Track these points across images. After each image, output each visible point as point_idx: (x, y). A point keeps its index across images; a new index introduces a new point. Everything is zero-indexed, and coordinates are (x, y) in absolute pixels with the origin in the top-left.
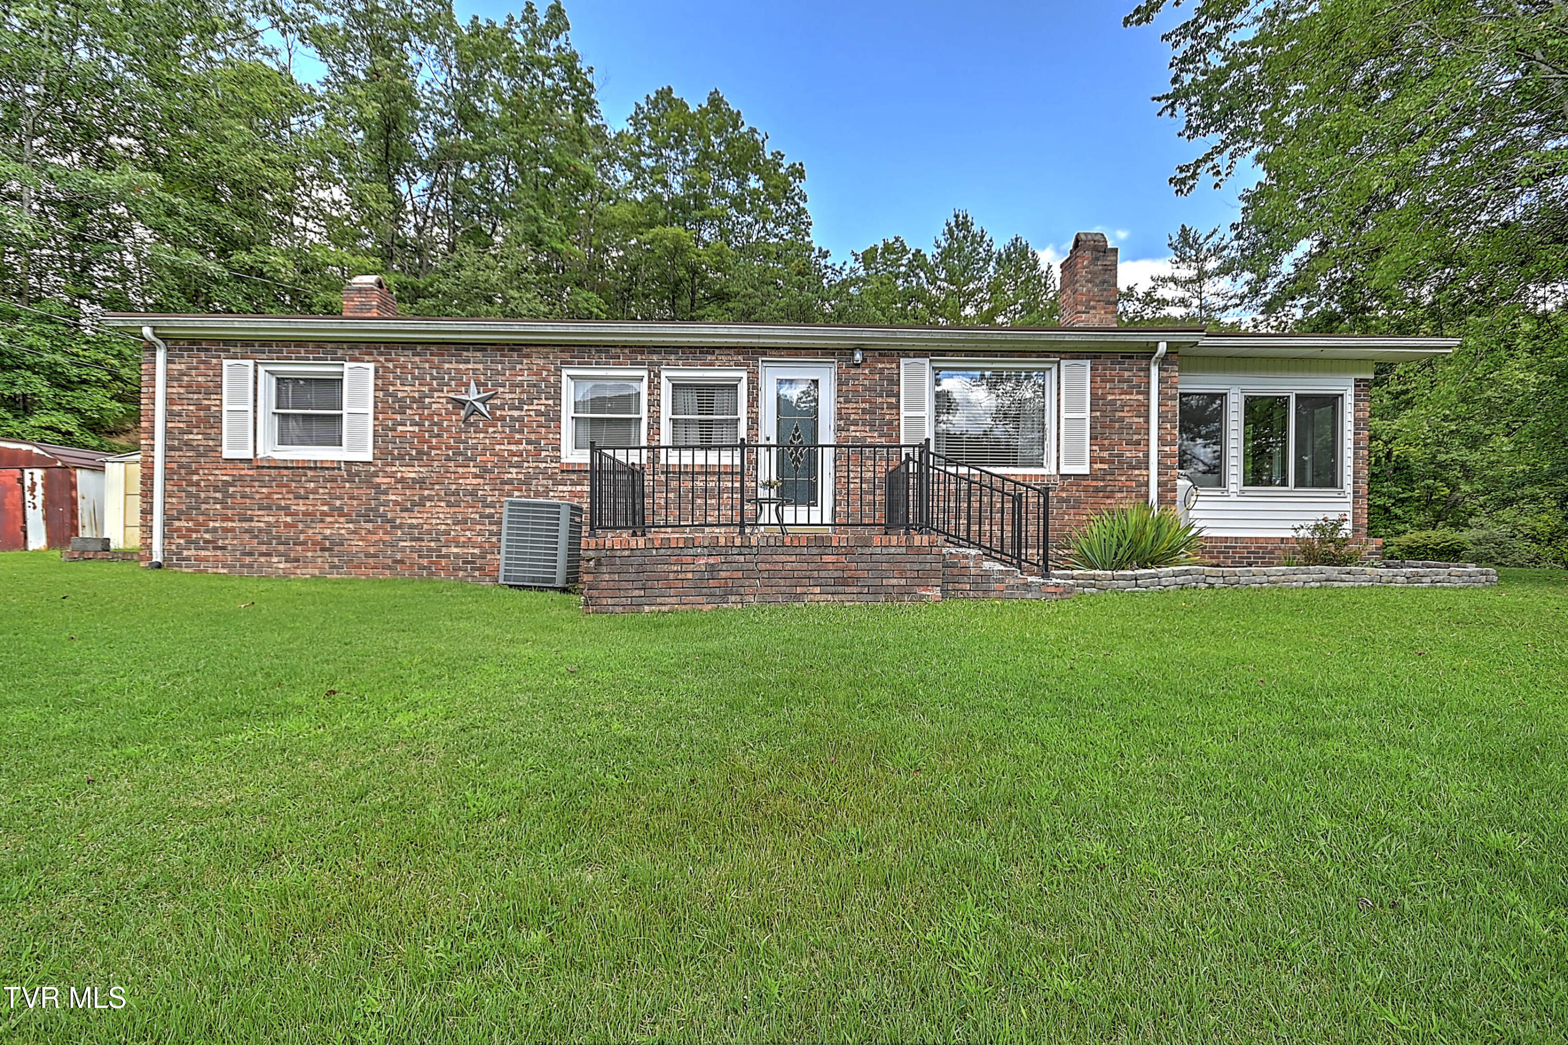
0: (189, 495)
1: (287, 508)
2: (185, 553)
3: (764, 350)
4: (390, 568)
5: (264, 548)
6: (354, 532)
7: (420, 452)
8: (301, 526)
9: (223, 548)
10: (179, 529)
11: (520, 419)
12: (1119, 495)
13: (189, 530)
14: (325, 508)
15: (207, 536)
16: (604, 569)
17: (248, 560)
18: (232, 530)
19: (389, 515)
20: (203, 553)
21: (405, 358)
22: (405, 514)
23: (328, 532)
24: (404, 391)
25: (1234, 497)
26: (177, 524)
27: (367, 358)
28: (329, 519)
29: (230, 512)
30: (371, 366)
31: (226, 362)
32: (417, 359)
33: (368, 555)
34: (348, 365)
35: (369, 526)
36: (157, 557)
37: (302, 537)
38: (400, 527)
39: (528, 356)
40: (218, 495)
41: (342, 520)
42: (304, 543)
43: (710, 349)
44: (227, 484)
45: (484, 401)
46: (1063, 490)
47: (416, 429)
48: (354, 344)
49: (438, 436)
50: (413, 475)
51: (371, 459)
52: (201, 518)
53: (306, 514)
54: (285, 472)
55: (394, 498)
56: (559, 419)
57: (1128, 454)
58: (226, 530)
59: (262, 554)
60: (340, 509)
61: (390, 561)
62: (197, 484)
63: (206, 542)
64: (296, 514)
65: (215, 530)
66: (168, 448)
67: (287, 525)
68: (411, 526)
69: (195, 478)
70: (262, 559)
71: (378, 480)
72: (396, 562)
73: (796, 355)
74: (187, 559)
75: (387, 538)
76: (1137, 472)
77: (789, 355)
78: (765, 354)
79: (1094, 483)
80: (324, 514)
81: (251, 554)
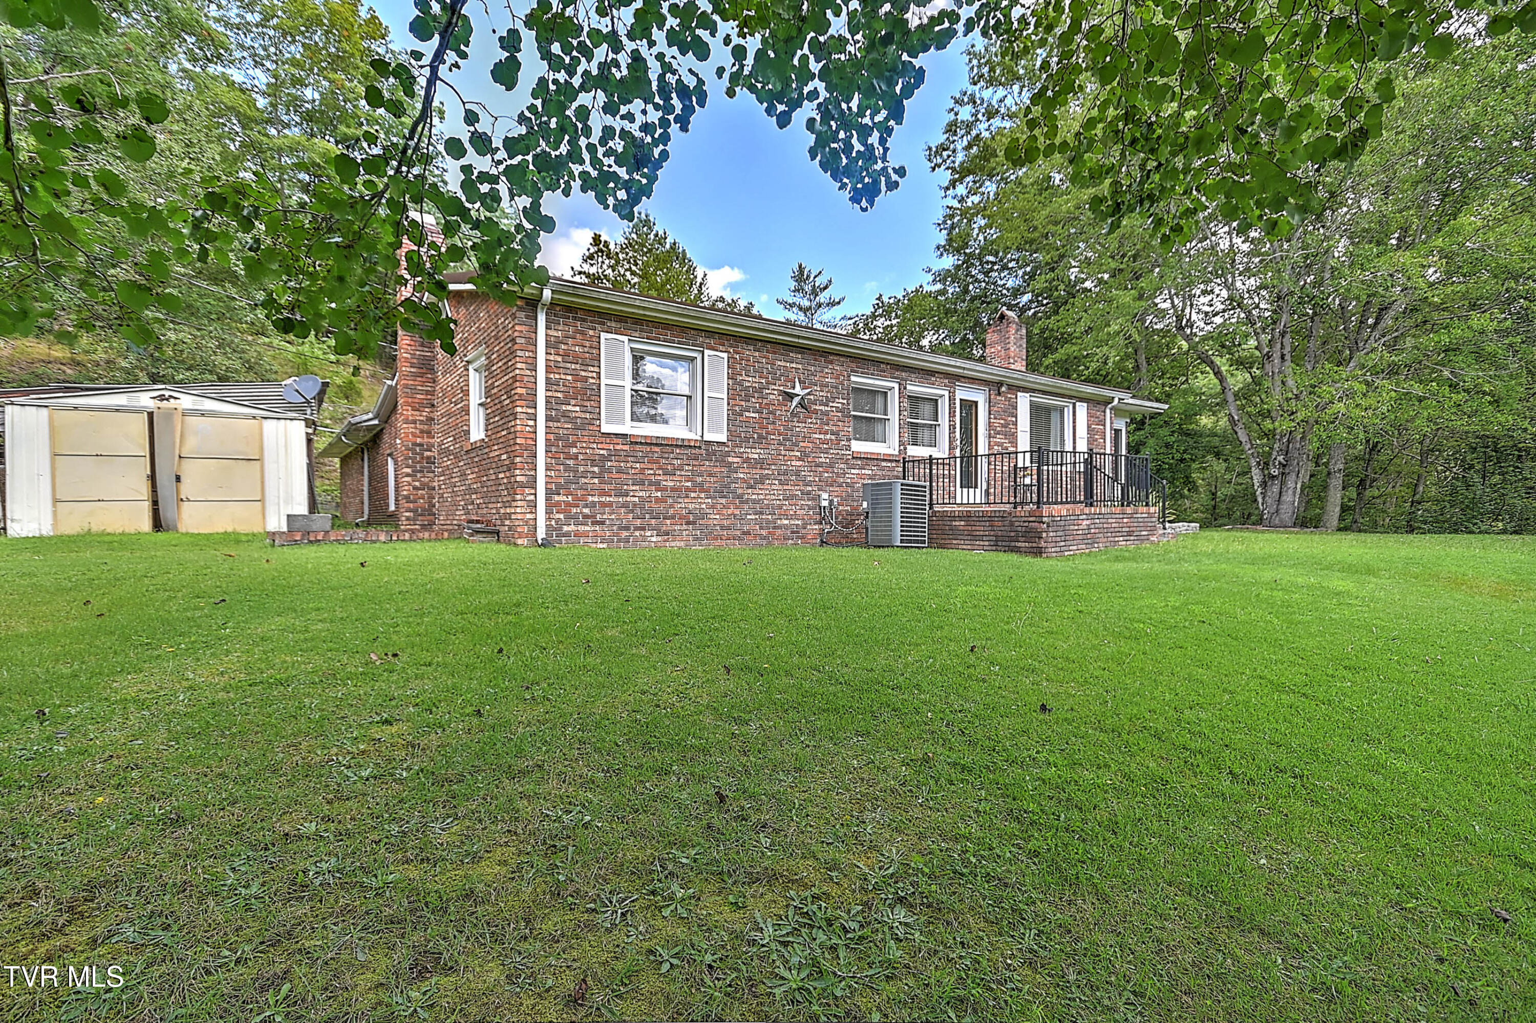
0: (567, 468)
1: (657, 483)
2: (566, 528)
3: (960, 378)
4: (740, 539)
5: (638, 522)
6: (713, 507)
7: (760, 437)
8: (670, 501)
9: (602, 523)
10: (558, 504)
11: (826, 413)
13: (568, 504)
14: (689, 484)
15: (586, 511)
17: (625, 534)
18: (610, 504)
19: (740, 491)
20: (581, 528)
21: (749, 352)
22: (750, 491)
23: (691, 506)
24: (750, 381)
26: (557, 498)
27: (721, 348)
28: (693, 495)
29: (606, 487)
30: (725, 355)
31: (604, 335)
32: (757, 354)
33: (723, 528)
34: (707, 352)
35: (723, 501)
36: (541, 534)
37: (671, 511)
38: (747, 501)
39: (831, 362)
40: (596, 469)
41: (703, 495)
42: (673, 517)
44: (604, 459)
45: (805, 396)
47: (756, 415)
48: (710, 333)
49: (774, 423)
50: (756, 456)
51: (725, 441)
52: (579, 493)
53: (673, 489)
54: (657, 449)
55: (742, 476)
56: (849, 416)
58: (604, 505)
59: (637, 529)
60: (701, 485)
61: (738, 533)
62: (576, 457)
63: (586, 516)
64: (665, 489)
65: (593, 505)
66: (548, 418)
67: (657, 500)
68: (755, 502)
69: (574, 450)
70: (637, 533)
71: (730, 459)
72: (744, 533)
73: (972, 383)
74: (567, 534)
75: (737, 512)
77: (969, 383)
78: (958, 380)
80: (688, 489)
81: (627, 528)
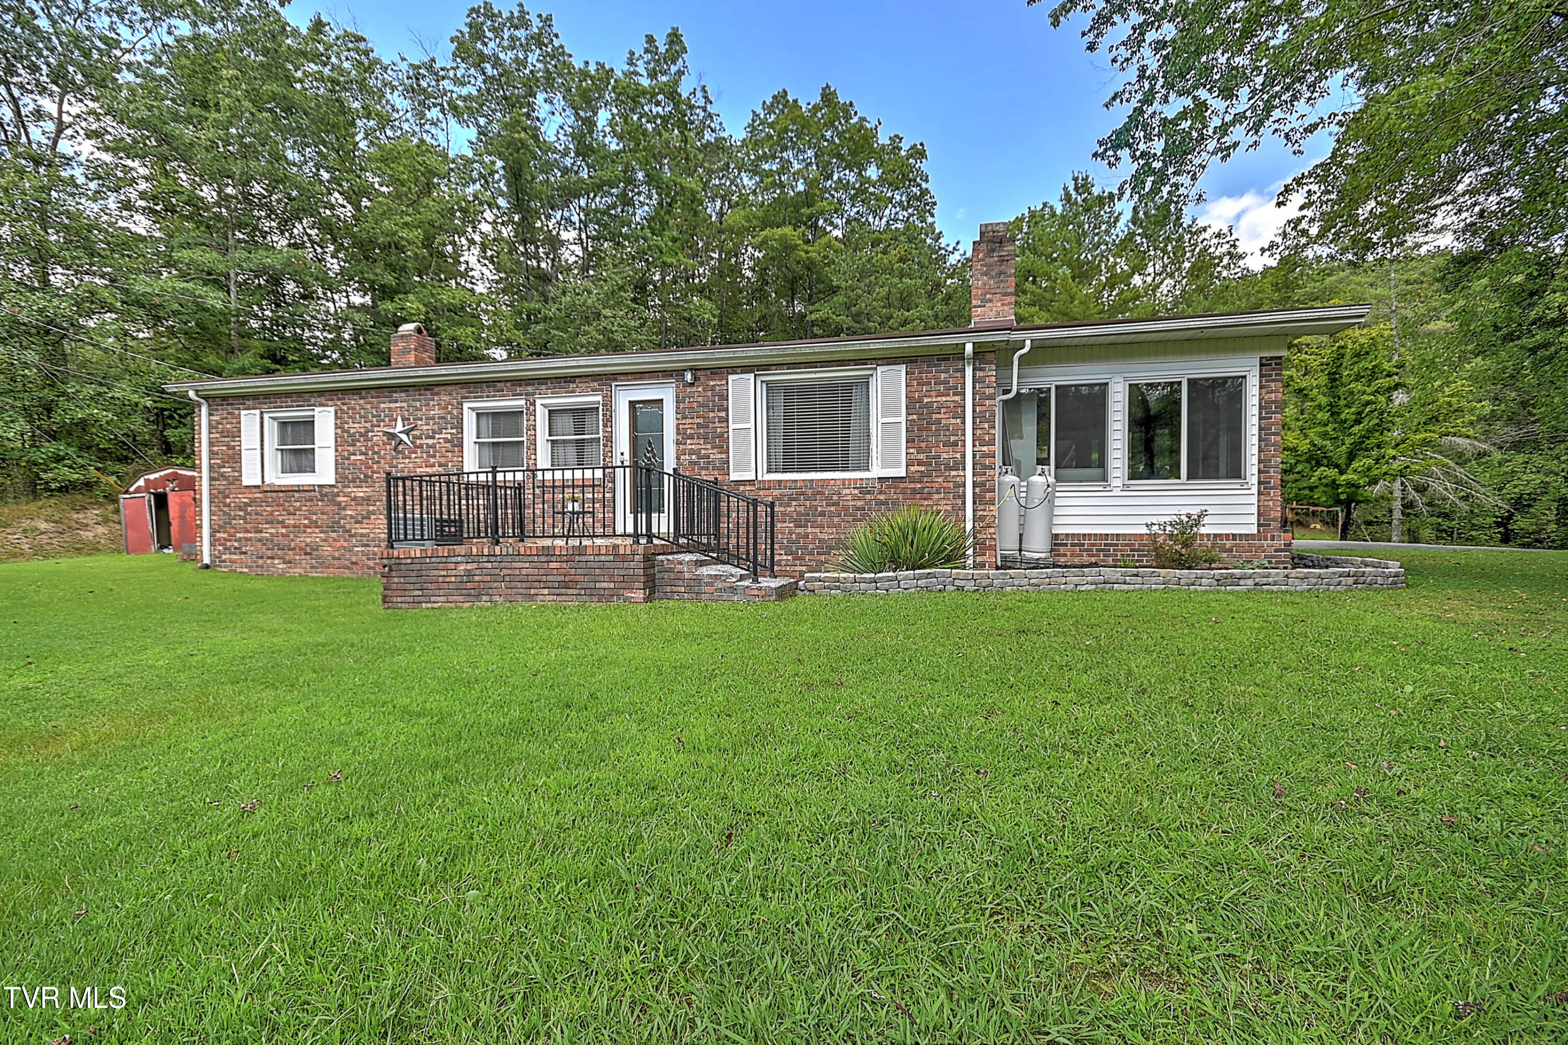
0: (225, 513)
1: (283, 522)
2: (224, 557)
3: (615, 376)
4: (348, 568)
5: (269, 553)
6: (325, 540)
7: (366, 476)
8: (292, 536)
9: (245, 553)
10: (219, 539)
11: (433, 446)
12: (936, 496)
13: (225, 540)
14: (306, 522)
15: (236, 544)
16: (394, 574)
17: (260, 562)
18: (250, 539)
19: (348, 526)
20: (234, 557)
21: (355, 402)
22: (357, 526)
23: (308, 540)
24: (355, 427)
25: (1117, 492)
26: (218, 535)
27: (330, 403)
28: (309, 530)
29: (248, 526)
30: (332, 409)
31: (243, 412)
32: (362, 401)
33: (334, 558)
34: (317, 409)
35: (334, 535)
36: (207, 560)
37: (293, 544)
38: (354, 536)
39: (438, 394)
40: (241, 513)
41: (317, 530)
42: (294, 549)
43: (572, 379)
44: (246, 505)
45: (407, 433)
46: (881, 493)
47: (363, 457)
48: (321, 393)
49: (378, 462)
50: (362, 494)
51: (333, 483)
52: (232, 531)
53: (294, 527)
54: (281, 494)
55: (349, 512)
56: (461, 445)
57: (945, 456)
58: (247, 539)
59: (269, 558)
60: (316, 522)
61: (347, 563)
62: (229, 506)
63: (236, 548)
64: (287, 527)
65: (240, 540)
66: (212, 479)
67: (283, 535)
68: (362, 535)
69: (228, 500)
70: (269, 561)
71: (339, 499)
72: (352, 563)
73: (641, 379)
74: (224, 561)
75: (345, 544)
76: (953, 473)
77: (635, 379)
78: (616, 380)
79: (912, 485)
80: (306, 526)
81: (262, 558)
